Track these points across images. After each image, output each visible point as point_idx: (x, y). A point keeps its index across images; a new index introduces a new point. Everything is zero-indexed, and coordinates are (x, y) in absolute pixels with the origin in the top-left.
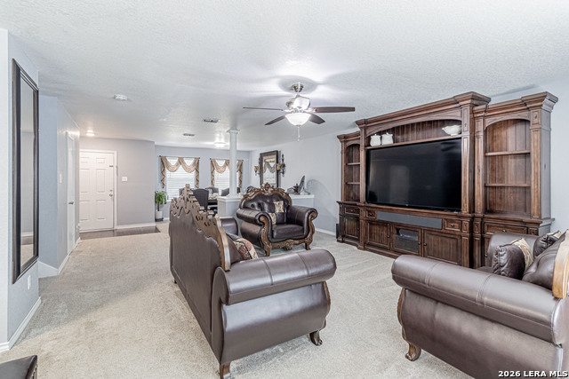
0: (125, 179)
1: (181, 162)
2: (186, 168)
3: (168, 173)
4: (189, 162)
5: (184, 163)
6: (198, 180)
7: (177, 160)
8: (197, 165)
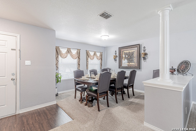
0: (28, 63)
1: (69, 51)
2: (72, 56)
3: (60, 58)
4: (74, 52)
5: (71, 52)
6: (79, 64)
7: (66, 50)
8: (79, 54)
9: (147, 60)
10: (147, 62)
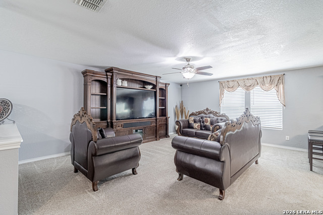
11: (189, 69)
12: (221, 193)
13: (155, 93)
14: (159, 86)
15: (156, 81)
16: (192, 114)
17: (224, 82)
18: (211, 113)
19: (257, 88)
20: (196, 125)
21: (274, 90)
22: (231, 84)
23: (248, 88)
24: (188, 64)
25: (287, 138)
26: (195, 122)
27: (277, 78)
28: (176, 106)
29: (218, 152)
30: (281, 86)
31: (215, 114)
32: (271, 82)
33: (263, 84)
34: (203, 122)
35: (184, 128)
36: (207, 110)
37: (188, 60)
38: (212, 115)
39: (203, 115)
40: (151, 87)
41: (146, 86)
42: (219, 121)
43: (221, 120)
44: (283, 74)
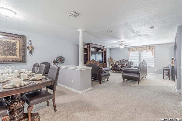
9: (33, 54)
10: (32, 55)
11: (122, 45)
12: (139, 82)
13: (103, 53)
14: (104, 50)
15: (103, 48)
16: (117, 62)
17: (130, 48)
18: (125, 61)
19: (144, 51)
20: (119, 66)
21: (151, 52)
22: (133, 49)
23: (140, 51)
24: (122, 43)
25: (156, 70)
26: (119, 65)
27: (152, 48)
28: (109, 58)
29: (138, 71)
30: (154, 50)
31: (127, 61)
32: (150, 49)
33: (147, 49)
34: (122, 65)
35: (115, 67)
36: (124, 60)
37: (122, 42)
38: (126, 62)
39: (122, 62)
40: (101, 50)
41: (99, 50)
42: (129, 64)
43: (130, 64)
44: (154, 46)
